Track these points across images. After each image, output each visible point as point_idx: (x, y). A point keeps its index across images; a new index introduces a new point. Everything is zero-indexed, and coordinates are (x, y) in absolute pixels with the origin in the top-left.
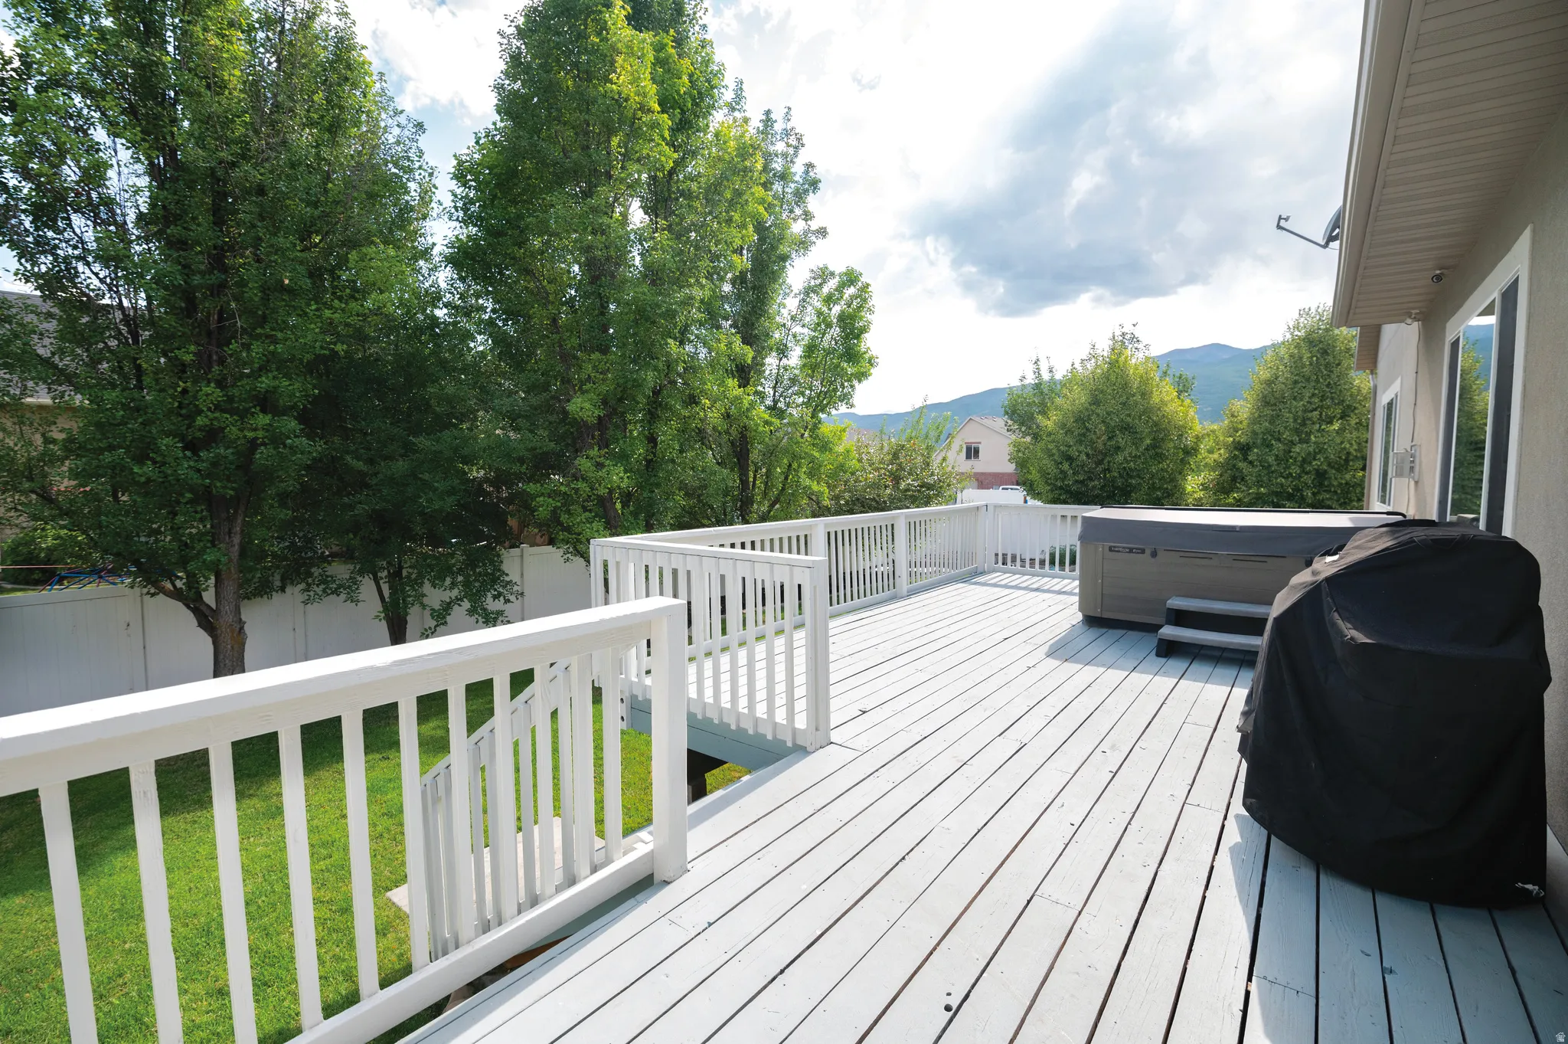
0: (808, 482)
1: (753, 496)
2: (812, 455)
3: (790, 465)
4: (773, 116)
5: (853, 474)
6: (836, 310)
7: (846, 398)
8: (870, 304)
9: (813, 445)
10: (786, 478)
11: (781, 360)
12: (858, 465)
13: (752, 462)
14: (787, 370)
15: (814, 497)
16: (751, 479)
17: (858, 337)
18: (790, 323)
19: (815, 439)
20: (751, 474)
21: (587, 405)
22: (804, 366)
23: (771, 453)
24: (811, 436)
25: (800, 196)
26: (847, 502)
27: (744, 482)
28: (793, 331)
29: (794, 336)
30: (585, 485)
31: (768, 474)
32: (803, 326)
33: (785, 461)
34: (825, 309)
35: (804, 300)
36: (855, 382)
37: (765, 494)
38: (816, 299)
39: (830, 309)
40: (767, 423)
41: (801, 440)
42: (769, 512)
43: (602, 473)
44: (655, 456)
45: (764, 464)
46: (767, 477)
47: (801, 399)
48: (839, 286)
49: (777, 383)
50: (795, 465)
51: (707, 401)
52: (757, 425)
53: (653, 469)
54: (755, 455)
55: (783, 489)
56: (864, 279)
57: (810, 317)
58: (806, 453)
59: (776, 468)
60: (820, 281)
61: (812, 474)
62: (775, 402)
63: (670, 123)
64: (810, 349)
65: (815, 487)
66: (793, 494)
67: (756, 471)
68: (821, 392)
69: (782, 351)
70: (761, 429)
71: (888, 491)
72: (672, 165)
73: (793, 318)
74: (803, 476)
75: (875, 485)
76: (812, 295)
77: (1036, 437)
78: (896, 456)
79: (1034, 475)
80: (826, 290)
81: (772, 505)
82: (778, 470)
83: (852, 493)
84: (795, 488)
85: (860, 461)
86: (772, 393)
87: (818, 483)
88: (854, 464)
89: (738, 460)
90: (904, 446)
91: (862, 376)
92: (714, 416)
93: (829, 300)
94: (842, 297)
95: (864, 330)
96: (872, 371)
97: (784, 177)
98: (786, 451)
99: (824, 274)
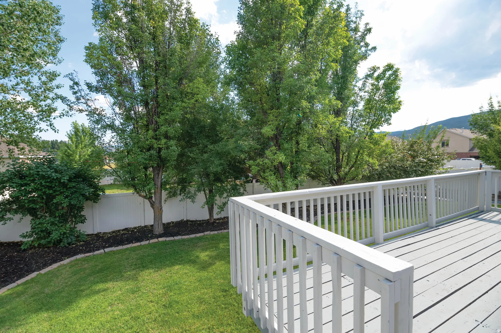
0: (367, 159)
1: (342, 164)
2: (370, 147)
3: (359, 151)
4: (350, 7)
5: (390, 154)
6: (382, 82)
7: (387, 121)
8: (400, 77)
9: (370, 143)
10: (357, 157)
11: (354, 107)
12: (392, 151)
13: (342, 150)
14: (357, 111)
15: (370, 165)
16: (341, 158)
17: (394, 92)
18: (358, 91)
19: (371, 140)
20: (341, 156)
21: (269, 130)
22: (366, 109)
23: (350, 147)
24: (369, 139)
25: (363, 37)
26: (387, 167)
27: (338, 160)
28: (360, 95)
29: (361, 97)
30: (269, 161)
31: (349, 156)
32: (365, 92)
33: (357, 150)
34: (376, 83)
35: (365, 81)
36: (392, 114)
37: (347, 164)
38: (371, 79)
39: (379, 82)
40: (348, 133)
41: (364, 140)
42: (349, 171)
43: (275, 157)
44: (298, 149)
45: (346, 151)
46: (348, 157)
47: (364, 123)
48: (383, 72)
49: (352, 117)
50: (361, 151)
51: (320, 126)
52: (342, 134)
53: (298, 155)
54: (343, 147)
55: (356, 162)
56: (396, 67)
57: (369, 87)
58: (367, 146)
59: (352, 153)
60: (372, 72)
61: (369, 155)
62: (352, 125)
63: (303, 9)
64: (369, 101)
65: (371, 161)
66: (360, 164)
67: (343, 154)
68: (374, 119)
69: (355, 104)
70: (345, 135)
71: (409, 162)
72: (304, 27)
73: (360, 90)
74: (365, 156)
75: (402, 160)
76: (369, 78)
77: (491, 135)
78: (412, 146)
79: (491, 153)
80: (376, 75)
81: (350, 169)
82: (353, 153)
83: (390, 163)
84: (361, 161)
85: (393, 149)
86: (350, 122)
87: (372, 159)
88: (390, 150)
89: (335, 150)
90: (416, 142)
91: (396, 110)
92: (323, 132)
93: (378, 78)
94: (385, 76)
95: (398, 88)
96: (401, 107)
97: (356, 30)
98: (357, 145)
99: (374, 69)
